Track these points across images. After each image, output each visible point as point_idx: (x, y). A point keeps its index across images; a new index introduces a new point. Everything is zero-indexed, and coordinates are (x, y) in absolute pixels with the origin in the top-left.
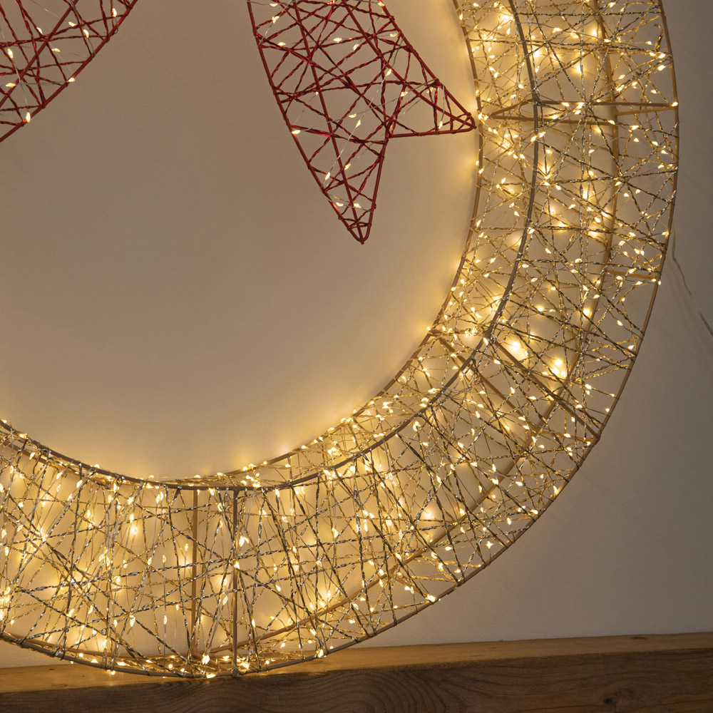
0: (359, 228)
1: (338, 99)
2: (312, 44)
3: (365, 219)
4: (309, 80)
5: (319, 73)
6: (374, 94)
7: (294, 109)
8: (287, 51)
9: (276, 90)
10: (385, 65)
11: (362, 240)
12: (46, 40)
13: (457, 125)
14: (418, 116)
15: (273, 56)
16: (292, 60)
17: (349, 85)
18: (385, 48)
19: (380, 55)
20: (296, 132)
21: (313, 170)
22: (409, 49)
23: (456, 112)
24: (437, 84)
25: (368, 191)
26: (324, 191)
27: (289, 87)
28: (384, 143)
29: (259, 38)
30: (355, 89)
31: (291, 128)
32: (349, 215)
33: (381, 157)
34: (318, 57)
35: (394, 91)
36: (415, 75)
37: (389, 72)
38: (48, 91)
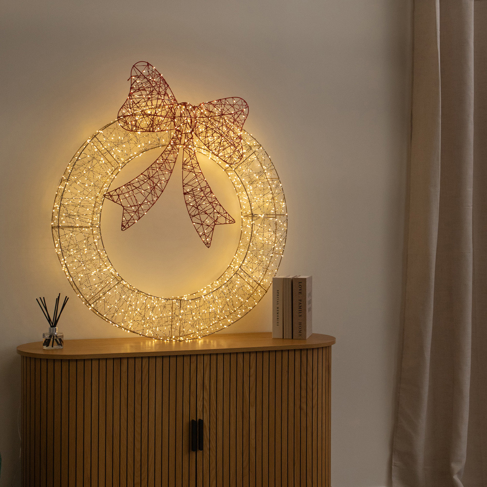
0: (208, 245)
1: (204, 217)
2: (198, 205)
3: (209, 243)
4: (197, 212)
5: (199, 211)
6: (212, 215)
7: (194, 219)
8: (193, 206)
9: (190, 215)
10: (214, 209)
11: (208, 247)
12: (140, 205)
13: (231, 222)
14: (222, 220)
15: (189, 207)
16: (194, 208)
17: (206, 213)
18: (214, 205)
19: (213, 207)
20: (194, 224)
21: (198, 232)
22: (220, 205)
23: (231, 219)
24: (226, 213)
25: (210, 236)
26: (200, 236)
27: (193, 214)
28: (214, 226)
29: (186, 203)
30: (207, 214)
31: (193, 223)
32: (206, 242)
33: (213, 230)
34: (199, 207)
35: (217, 215)
36: (221, 211)
37: (215, 211)
38: (140, 216)
